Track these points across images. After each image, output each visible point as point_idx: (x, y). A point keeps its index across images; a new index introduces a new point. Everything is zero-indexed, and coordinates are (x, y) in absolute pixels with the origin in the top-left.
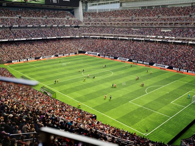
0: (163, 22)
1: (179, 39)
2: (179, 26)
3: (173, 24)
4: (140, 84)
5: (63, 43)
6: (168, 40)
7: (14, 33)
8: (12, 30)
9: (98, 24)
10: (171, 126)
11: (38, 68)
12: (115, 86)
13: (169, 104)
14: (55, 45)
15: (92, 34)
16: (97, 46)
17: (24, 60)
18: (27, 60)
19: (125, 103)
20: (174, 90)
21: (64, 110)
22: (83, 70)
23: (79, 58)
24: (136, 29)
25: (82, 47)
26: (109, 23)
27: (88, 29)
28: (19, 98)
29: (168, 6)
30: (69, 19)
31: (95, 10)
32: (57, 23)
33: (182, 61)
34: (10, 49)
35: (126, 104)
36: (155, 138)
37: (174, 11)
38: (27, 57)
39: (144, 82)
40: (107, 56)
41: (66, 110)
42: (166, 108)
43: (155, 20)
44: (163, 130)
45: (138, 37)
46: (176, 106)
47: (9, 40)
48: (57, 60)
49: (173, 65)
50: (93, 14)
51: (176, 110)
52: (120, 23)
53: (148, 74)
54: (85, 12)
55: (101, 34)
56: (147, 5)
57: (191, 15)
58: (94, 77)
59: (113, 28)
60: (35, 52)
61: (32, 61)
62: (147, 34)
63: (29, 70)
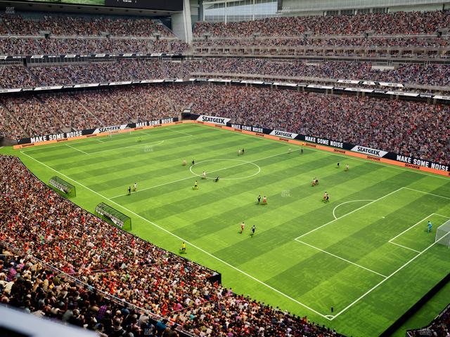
0: (377, 48)
1: (411, 89)
2: (413, 57)
3: (400, 51)
4: (321, 195)
5: (147, 96)
6: (386, 90)
7: (35, 73)
8: (28, 65)
9: (226, 50)
10: (385, 299)
11: (90, 156)
12: (265, 201)
13: (383, 246)
14: (127, 101)
15: (213, 74)
16: (224, 103)
17: (59, 136)
18: (65, 136)
19: (285, 242)
20: (397, 212)
21: (150, 261)
22: (193, 162)
23: (182, 132)
24: (314, 62)
25: (191, 104)
26: (253, 48)
27: (204, 63)
28: (48, 234)
29: (389, 11)
30: (161, 39)
31: (220, 16)
32: (133, 47)
33: (417, 141)
34: (26, 110)
35: (288, 244)
36: (350, 326)
37: (402, 22)
38: (65, 130)
39: (329, 190)
40: (248, 125)
41: (153, 262)
42: (377, 255)
43: (359, 42)
44: (369, 306)
45: (319, 82)
46: (400, 251)
47: (24, 90)
48: (134, 136)
49: (396, 149)
50: (216, 26)
51: (399, 259)
52: (277, 48)
53: (339, 170)
54: (197, 22)
55: (235, 75)
56: (341, 8)
57: (441, 33)
58: (217, 180)
59: (262, 60)
60: (83, 117)
61: (75, 139)
62: (339, 76)
63: (70, 161)
